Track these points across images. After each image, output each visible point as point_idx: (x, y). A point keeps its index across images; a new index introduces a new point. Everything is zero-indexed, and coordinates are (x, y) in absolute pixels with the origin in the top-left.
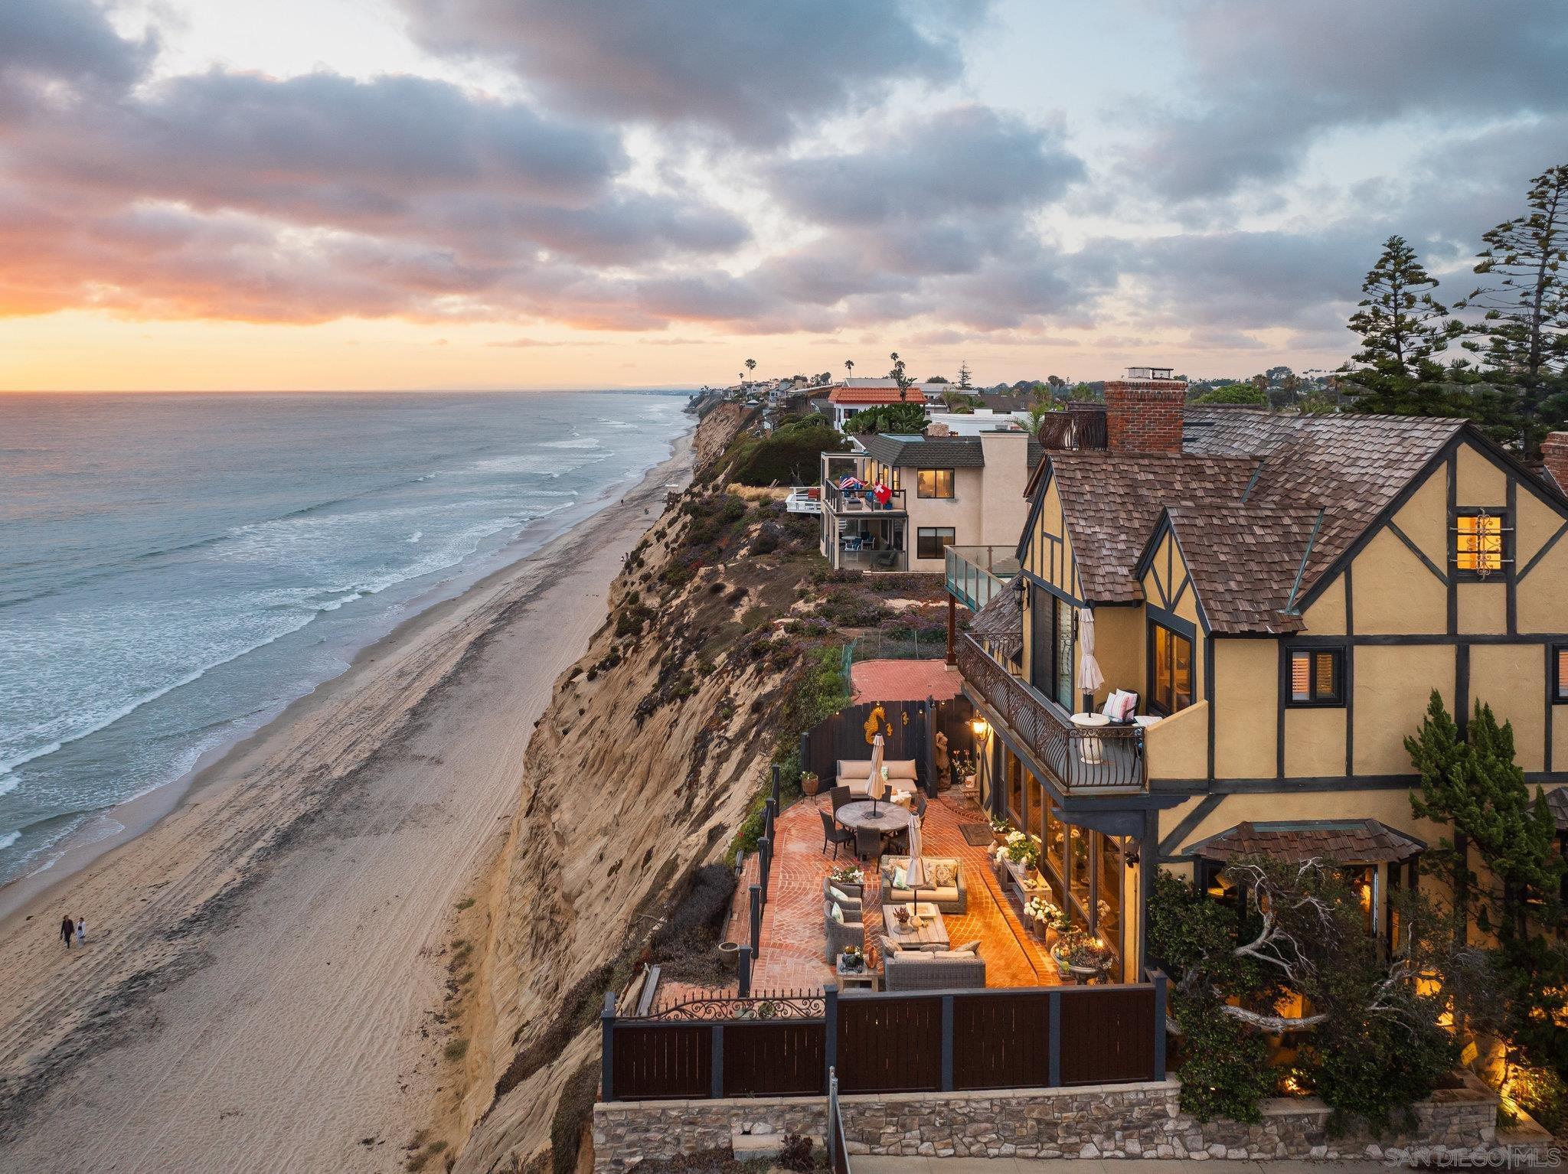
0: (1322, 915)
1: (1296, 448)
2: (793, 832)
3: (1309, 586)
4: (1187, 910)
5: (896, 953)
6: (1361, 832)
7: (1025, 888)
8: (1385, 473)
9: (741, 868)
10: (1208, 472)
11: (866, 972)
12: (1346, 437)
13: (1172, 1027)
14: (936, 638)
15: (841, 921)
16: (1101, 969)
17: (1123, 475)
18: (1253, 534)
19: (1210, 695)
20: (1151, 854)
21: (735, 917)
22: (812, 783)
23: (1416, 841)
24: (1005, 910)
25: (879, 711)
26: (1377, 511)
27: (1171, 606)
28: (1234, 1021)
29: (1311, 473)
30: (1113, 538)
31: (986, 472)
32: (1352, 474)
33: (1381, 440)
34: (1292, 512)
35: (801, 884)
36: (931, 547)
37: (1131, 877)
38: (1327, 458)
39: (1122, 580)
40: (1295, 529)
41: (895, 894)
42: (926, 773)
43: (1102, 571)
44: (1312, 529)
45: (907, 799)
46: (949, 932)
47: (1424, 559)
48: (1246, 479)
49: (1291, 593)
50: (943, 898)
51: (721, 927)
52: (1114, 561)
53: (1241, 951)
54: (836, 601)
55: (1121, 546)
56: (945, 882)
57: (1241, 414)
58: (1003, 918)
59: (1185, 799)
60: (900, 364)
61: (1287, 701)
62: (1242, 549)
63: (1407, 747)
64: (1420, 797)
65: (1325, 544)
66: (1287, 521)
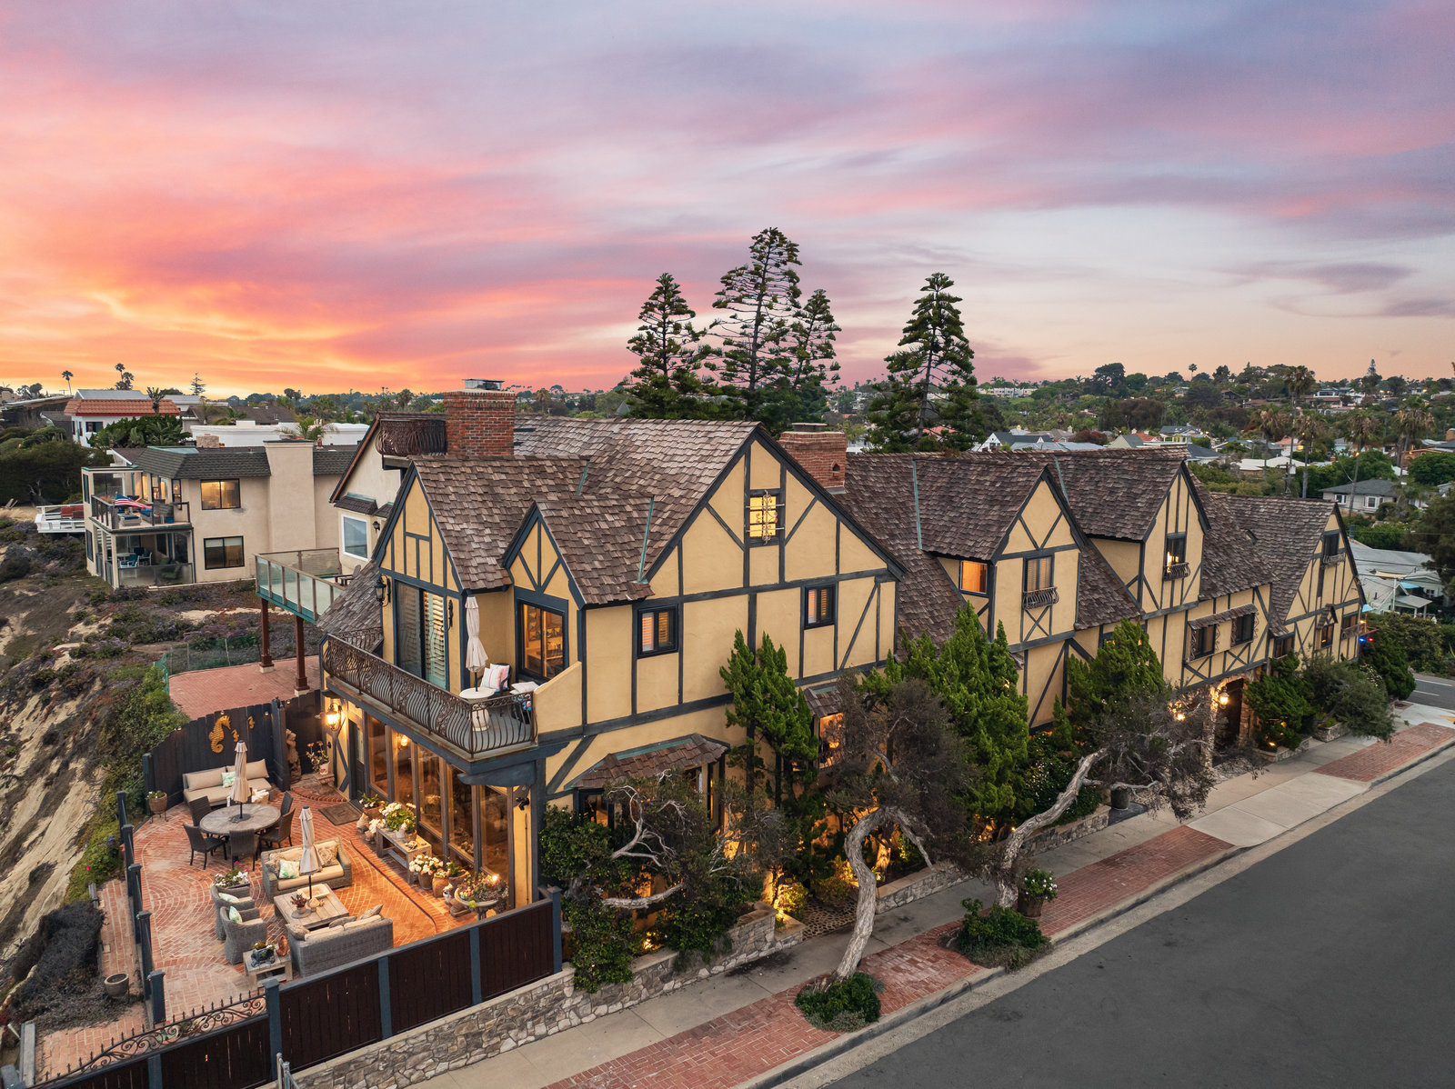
0: (680, 812)
1: (618, 448)
2: (150, 852)
3: (654, 560)
4: (574, 833)
5: (306, 936)
6: (690, 745)
7: (407, 850)
8: (700, 466)
9: (98, 900)
10: (549, 471)
11: (278, 961)
12: (660, 439)
13: (565, 929)
14: (243, 643)
15: (240, 922)
16: (500, 899)
17: (480, 476)
18: (606, 521)
19: (582, 656)
20: (538, 793)
21: (107, 949)
22: (162, 801)
23: (723, 744)
24: (386, 873)
25: (224, 719)
26: (700, 496)
27: (541, 588)
28: (611, 909)
29: (636, 469)
30: (479, 533)
31: (273, 480)
32: (672, 468)
33: (692, 440)
34: (632, 501)
35: (176, 899)
36: (219, 556)
37: (521, 821)
38: (648, 456)
39: (492, 569)
40: (635, 515)
41: (282, 884)
42: (277, 771)
43: (474, 563)
44: (647, 514)
45: (265, 797)
46: (347, 906)
47: (729, 531)
48: (577, 476)
49: (640, 566)
50: (329, 877)
51: (96, 963)
52: (483, 554)
53: (617, 854)
54: (125, 620)
55: (487, 539)
56: (329, 862)
57: (560, 421)
58: (387, 880)
59: (565, 745)
60: (128, 375)
61: (639, 653)
62: (600, 534)
63: (722, 675)
64: (732, 709)
65: (660, 525)
66: (629, 508)
